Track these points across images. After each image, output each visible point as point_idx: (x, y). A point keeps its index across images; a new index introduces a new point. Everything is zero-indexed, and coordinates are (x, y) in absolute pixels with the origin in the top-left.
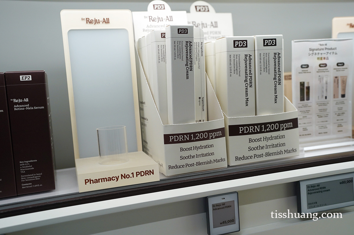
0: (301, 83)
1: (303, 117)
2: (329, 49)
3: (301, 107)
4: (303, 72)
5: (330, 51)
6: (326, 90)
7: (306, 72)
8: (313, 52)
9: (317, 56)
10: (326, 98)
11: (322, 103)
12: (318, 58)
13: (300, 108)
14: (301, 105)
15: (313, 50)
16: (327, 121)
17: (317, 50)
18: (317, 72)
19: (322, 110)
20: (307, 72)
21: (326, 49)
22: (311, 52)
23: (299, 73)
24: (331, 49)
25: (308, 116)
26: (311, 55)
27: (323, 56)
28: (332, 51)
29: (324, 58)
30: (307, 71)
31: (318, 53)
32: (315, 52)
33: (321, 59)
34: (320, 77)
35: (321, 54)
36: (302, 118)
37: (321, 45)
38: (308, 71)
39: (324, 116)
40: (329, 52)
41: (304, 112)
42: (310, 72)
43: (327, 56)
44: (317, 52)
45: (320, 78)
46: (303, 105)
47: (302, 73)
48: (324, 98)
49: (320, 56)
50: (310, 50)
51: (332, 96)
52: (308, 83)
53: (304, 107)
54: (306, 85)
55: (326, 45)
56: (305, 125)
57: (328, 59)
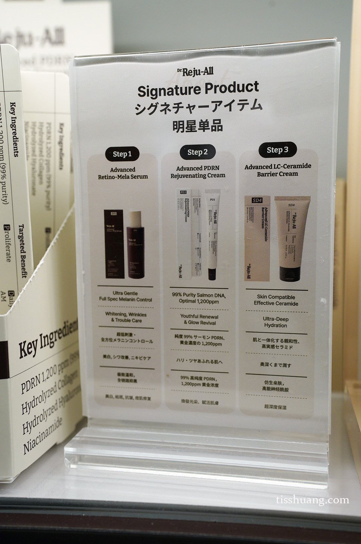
0: (107, 213)
1: (118, 334)
2: (224, 89)
3: (111, 299)
4: (115, 174)
5: (227, 97)
6: (214, 245)
7: (129, 174)
8: (154, 102)
9: (172, 116)
10: (212, 275)
11: (195, 291)
12: (177, 126)
13: (107, 302)
14: (108, 292)
15: (155, 93)
16: (216, 362)
17: (171, 92)
18: (172, 176)
19: (194, 320)
20: (134, 177)
21: (209, 87)
22: (147, 101)
23: (100, 177)
24: (234, 88)
25: (138, 334)
26: (147, 112)
27: (198, 115)
28: (237, 96)
29: (204, 126)
30: (134, 170)
31: (178, 106)
32: (162, 99)
33: (191, 127)
34: (184, 196)
35: (191, 108)
36: (115, 336)
37: (186, 72)
38: (135, 174)
39: (201, 340)
40: (226, 102)
41: (122, 318)
42: (146, 177)
43: (216, 115)
44: (172, 100)
45: (187, 201)
46: (117, 293)
47: (113, 178)
48: (206, 274)
49: (184, 115)
50: (143, 91)
51: (240, 270)
52: (138, 215)
53: (122, 299)
54: (128, 223)
55: (210, 71)
56: (125, 363)
57: (218, 126)
